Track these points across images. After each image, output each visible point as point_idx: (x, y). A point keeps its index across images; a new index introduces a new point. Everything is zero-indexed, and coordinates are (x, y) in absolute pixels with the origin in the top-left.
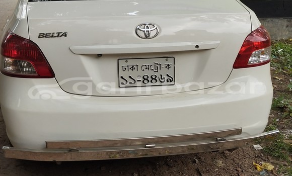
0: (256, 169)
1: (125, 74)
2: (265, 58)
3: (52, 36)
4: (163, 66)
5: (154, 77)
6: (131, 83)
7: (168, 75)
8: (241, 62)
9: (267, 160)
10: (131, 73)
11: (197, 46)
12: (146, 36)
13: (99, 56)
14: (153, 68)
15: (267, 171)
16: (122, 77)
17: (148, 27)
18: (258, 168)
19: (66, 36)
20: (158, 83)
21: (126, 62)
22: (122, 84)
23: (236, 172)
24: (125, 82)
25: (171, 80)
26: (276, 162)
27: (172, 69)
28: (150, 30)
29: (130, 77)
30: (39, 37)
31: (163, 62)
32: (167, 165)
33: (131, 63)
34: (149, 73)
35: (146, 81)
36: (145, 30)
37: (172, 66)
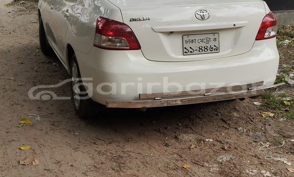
0: (262, 116)
1: (187, 46)
2: (273, 33)
3: (140, 20)
4: (212, 39)
5: (206, 47)
6: (191, 52)
7: (215, 46)
8: (260, 36)
9: (267, 111)
10: (191, 45)
11: (234, 25)
12: (202, 19)
13: (172, 33)
14: (205, 41)
15: (270, 117)
16: (185, 48)
17: (203, 12)
18: (264, 116)
19: (149, 19)
20: (209, 51)
21: (188, 37)
22: (186, 52)
23: (249, 119)
24: (187, 51)
25: (217, 49)
26: (275, 111)
27: (217, 41)
28: (204, 14)
29: (191, 48)
30: (130, 21)
31: (212, 37)
32: (199, 118)
33: (191, 38)
34: (203, 45)
35: (201, 50)
36: (202, 14)
37: (217, 39)
